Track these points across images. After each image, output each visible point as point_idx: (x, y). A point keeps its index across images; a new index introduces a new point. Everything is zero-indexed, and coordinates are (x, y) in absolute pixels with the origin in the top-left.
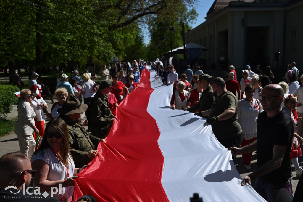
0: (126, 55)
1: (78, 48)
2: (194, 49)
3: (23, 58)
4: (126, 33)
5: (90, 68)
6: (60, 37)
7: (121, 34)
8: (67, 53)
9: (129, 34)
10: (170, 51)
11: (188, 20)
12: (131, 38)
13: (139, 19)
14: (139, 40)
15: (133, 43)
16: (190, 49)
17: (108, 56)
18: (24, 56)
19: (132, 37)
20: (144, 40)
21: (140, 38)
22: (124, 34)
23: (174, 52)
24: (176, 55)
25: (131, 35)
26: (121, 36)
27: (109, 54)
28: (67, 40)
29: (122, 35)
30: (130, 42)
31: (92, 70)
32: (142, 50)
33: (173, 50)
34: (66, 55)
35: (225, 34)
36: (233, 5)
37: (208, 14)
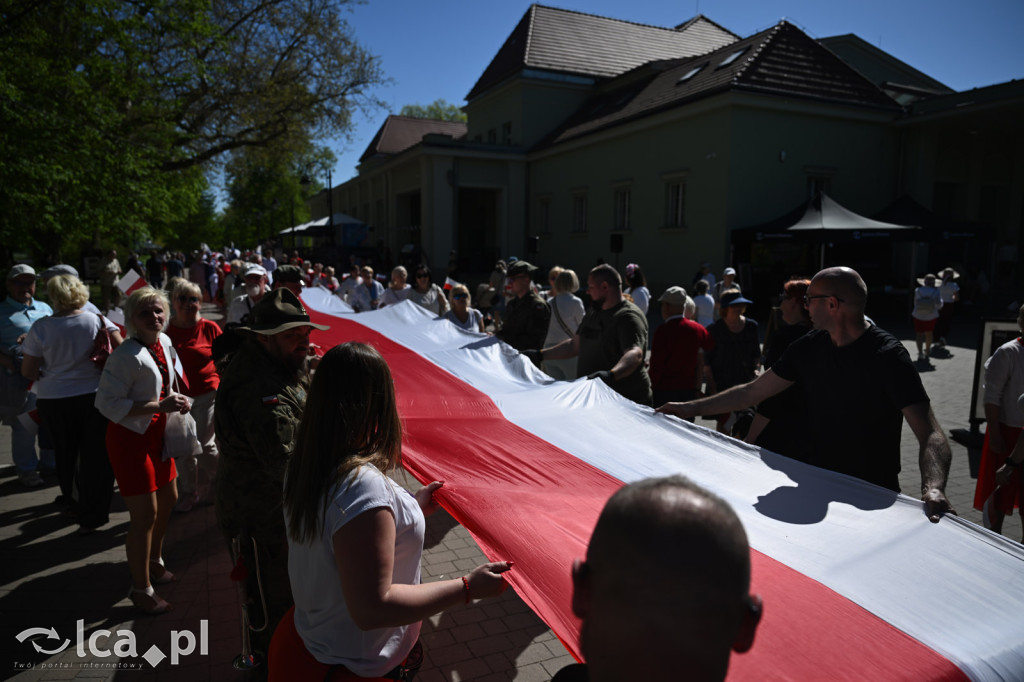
0: (177, 236)
2: (353, 226)
4: (176, 187)
7: (164, 187)
9: (184, 190)
10: (288, 230)
11: (314, 169)
12: (189, 197)
13: (213, 158)
14: (207, 204)
15: (194, 209)
16: (344, 225)
17: (134, 235)
19: (192, 195)
20: (216, 206)
21: (208, 201)
22: (172, 187)
23: (299, 231)
24: (304, 238)
25: (189, 192)
26: (165, 191)
27: (134, 231)
29: (168, 189)
30: (186, 207)
33: (296, 229)
35: (413, 201)
36: (431, 141)
37: (363, 159)
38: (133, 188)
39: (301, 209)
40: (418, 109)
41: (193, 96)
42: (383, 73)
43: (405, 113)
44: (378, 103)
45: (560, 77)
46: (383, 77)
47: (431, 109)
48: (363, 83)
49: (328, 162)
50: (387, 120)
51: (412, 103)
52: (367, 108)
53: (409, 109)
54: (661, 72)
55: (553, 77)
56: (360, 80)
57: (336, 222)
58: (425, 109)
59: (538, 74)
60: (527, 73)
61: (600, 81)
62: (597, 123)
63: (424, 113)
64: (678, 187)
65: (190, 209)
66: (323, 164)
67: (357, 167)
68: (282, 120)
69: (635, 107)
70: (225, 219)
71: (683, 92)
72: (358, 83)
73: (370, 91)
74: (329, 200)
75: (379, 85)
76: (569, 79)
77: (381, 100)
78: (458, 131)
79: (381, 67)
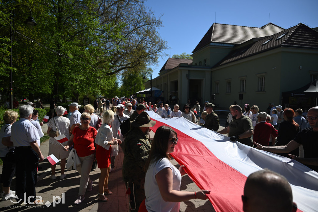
0: (108, 94)
1: (86, 86)
2: (157, 91)
3: (40, 91)
5: (86, 101)
6: (75, 77)
8: (78, 88)
9: (111, 81)
10: (139, 92)
11: (146, 74)
12: (112, 83)
13: (119, 72)
14: (116, 84)
15: (113, 86)
16: (155, 91)
17: (97, 93)
18: (41, 90)
19: (113, 82)
24: (143, 94)
28: (80, 80)
29: (107, 80)
31: (88, 102)
32: (118, 91)
33: (141, 92)
34: (77, 90)
35: (176, 83)
36: (181, 66)
37: (160, 71)
38: (99, 81)
39: (142, 86)
40: (177, 56)
41: (115, 55)
42: (168, 46)
43: (174, 57)
44: (166, 55)
45: (222, 45)
46: (167, 47)
47: (181, 56)
48: (162, 49)
49: (150, 72)
50: (168, 59)
51: (176, 54)
52: (163, 56)
53: (175, 56)
54: (257, 41)
55: (220, 45)
56: (161, 48)
57: (153, 90)
58: (180, 56)
59: (215, 44)
60: (212, 44)
61: (236, 45)
62: (234, 59)
63: (179, 57)
64: (262, 78)
65: (112, 86)
66: (149, 73)
67: (159, 73)
68: (138, 60)
69: (247, 53)
70: (121, 89)
71: (264, 48)
72: (160, 49)
73: (164, 51)
74: (151, 83)
75: (167, 50)
76: (225, 45)
77: (167, 54)
78: (190, 62)
79: (167, 44)
